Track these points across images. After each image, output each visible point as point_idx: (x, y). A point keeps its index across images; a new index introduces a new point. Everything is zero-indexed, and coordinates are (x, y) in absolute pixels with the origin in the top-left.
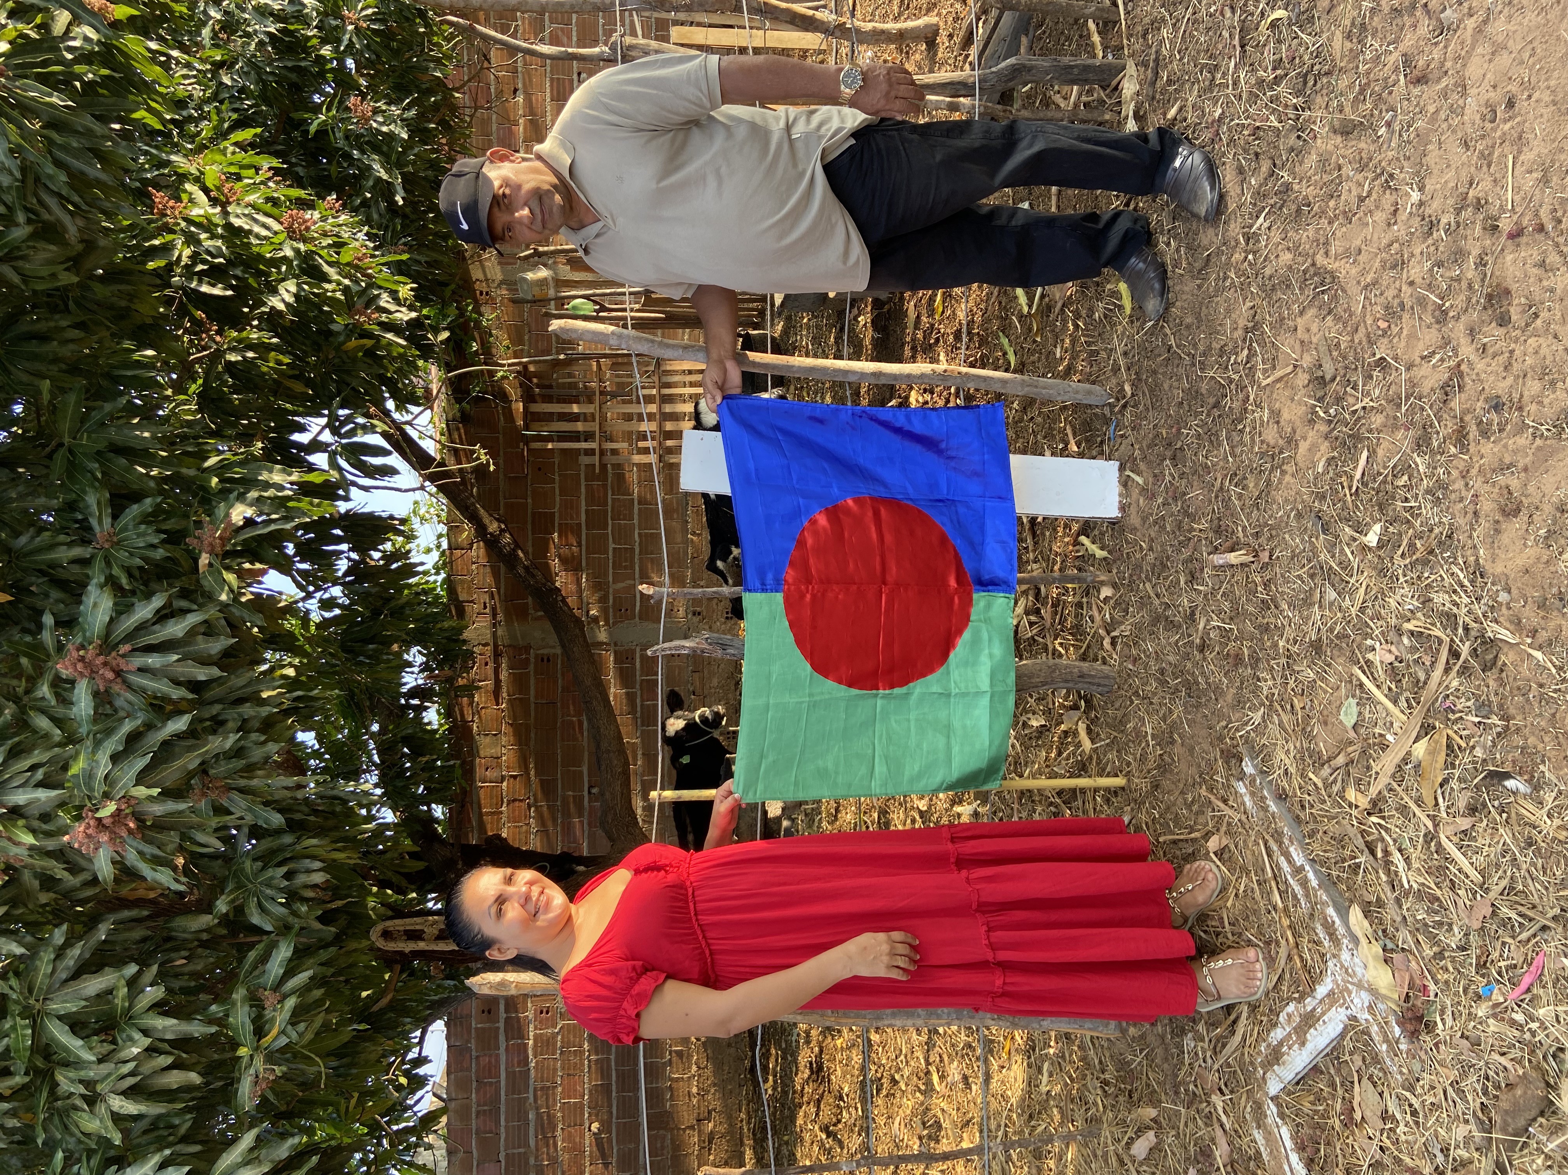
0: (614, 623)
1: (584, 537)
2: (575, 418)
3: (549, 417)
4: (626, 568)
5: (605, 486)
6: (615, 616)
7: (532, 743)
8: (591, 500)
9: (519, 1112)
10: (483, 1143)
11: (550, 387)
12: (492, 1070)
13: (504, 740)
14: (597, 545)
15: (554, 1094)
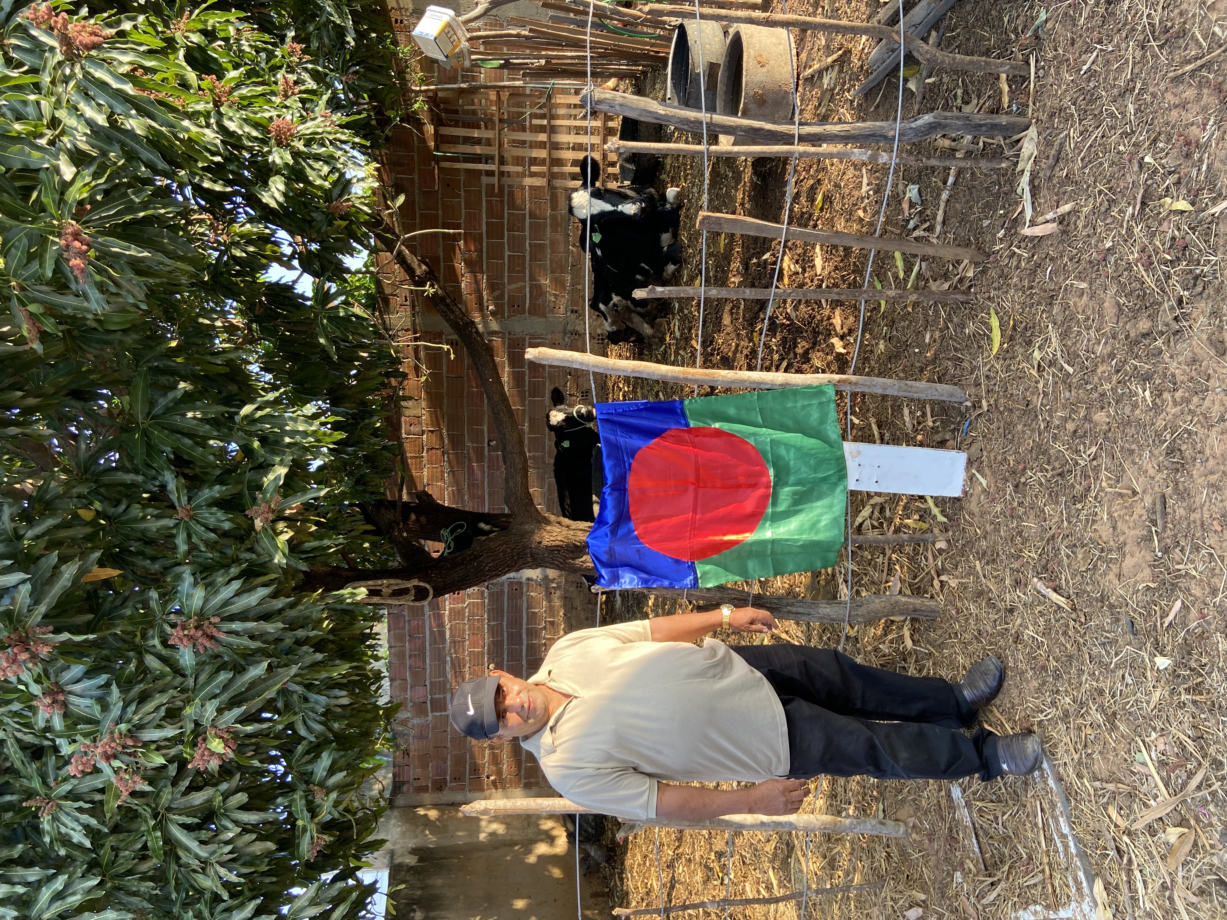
0: (509, 317)
1: (485, 244)
2: (478, 142)
3: (455, 140)
4: (518, 272)
5: (502, 202)
6: (509, 311)
7: (445, 407)
8: (491, 213)
9: (439, 656)
10: (414, 674)
11: (456, 112)
12: (420, 629)
13: (424, 404)
14: (496, 252)
15: (463, 646)
